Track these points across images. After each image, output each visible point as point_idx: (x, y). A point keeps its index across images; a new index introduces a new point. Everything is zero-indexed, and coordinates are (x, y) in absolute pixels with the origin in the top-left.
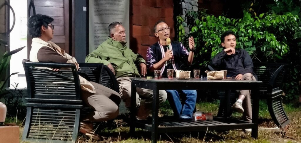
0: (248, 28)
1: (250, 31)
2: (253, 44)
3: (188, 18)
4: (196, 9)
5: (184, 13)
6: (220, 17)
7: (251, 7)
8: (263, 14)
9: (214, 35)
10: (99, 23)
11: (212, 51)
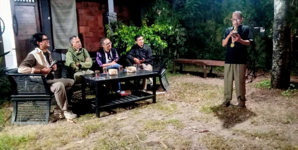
0: (146, 33)
1: (147, 35)
2: (149, 42)
3: (112, 25)
4: (116, 20)
5: (109, 22)
6: (130, 27)
7: (146, 17)
8: (153, 25)
9: (128, 37)
10: (59, 27)
11: (127, 47)
